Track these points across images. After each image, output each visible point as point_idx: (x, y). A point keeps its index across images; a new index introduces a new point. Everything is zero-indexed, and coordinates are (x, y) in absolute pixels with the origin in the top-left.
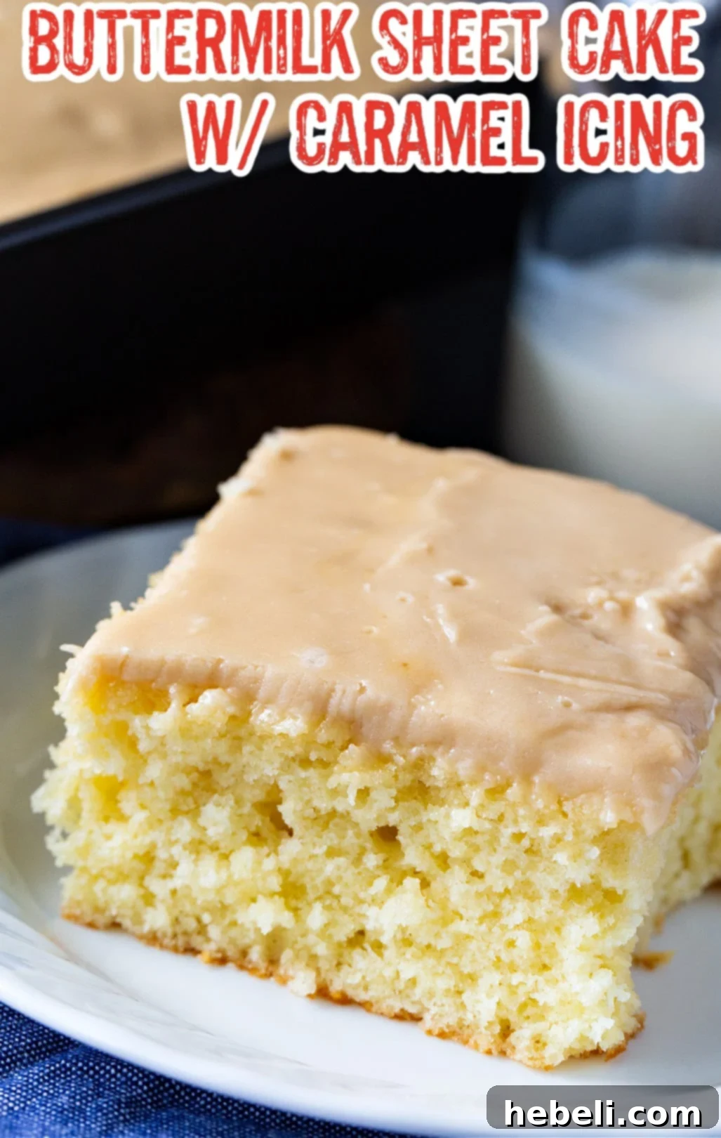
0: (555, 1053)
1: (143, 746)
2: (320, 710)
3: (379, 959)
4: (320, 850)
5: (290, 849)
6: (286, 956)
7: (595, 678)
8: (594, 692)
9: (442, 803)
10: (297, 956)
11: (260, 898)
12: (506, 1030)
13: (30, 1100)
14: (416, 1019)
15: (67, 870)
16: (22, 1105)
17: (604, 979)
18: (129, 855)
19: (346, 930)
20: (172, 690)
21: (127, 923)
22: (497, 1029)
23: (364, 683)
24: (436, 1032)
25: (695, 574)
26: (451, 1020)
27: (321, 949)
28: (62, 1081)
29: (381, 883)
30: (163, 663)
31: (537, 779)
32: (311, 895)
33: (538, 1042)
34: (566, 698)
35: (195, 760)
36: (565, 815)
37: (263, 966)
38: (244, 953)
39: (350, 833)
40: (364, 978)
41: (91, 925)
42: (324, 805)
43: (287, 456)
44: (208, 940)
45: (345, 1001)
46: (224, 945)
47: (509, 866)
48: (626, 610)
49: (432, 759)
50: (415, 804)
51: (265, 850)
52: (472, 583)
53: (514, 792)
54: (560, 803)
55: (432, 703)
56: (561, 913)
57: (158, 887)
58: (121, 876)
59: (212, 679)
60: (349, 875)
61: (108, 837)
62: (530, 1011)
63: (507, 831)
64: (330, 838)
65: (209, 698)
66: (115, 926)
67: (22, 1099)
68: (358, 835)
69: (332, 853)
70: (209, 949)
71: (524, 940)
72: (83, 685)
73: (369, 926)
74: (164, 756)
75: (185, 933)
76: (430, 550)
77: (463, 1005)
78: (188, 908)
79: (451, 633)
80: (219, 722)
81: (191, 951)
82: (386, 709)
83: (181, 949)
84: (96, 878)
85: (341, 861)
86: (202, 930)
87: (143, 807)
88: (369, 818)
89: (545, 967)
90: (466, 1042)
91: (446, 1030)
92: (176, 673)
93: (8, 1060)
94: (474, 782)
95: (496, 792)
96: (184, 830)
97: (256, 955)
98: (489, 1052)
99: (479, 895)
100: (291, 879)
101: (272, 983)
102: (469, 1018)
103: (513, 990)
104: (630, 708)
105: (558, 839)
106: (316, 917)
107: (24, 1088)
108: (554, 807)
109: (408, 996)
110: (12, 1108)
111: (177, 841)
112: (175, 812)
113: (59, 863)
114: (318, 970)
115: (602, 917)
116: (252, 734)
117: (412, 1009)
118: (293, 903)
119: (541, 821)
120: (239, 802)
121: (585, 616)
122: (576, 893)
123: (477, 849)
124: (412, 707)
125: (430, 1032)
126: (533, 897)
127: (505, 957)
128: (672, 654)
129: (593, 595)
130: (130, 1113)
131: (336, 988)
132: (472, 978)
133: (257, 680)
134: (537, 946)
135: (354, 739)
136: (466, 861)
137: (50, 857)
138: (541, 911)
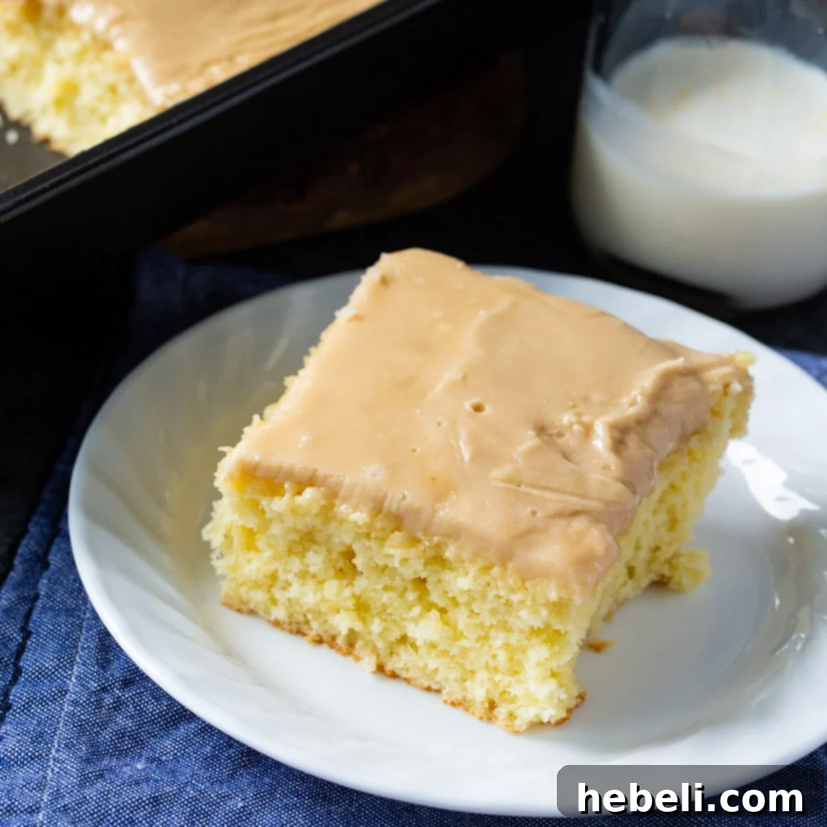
0: (520, 724)
1: (268, 516)
2: (378, 508)
3: (415, 654)
4: (379, 587)
5: (361, 584)
6: (359, 644)
7: (556, 490)
8: (555, 501)
9: (453, 569)
10: (366, 645)
11: (342, 611)
12: (492, 706)
13: (187, 748)
14: (438, 691)
15: (223, 577)
16: (182, 752)
17: (552, 684)
18: (261, 576)
19: (395, 635)
20: (286, 486)
21: (261, 612)
22: (487, 705)
23: (406, 493)
24: (449, 702)
25: (639, 399)
26: (458, 696)
27: (380, 645)
28: (209, 734)
29: (416, 610)
30: (280, 468)
31: (510, 565)
32: (374, 612)
33: (512, 716)
34: (535, 508)
35: (300, 526)
36: (526, 589)
37: (345, 647)
38: (334, 638)
39: (398, 578)
40: (405, 664)
41: (239, 611)
42: (381, 563)
43: (384, 281)
44: (311, 629)
45: (394, 676)
46: (321, 633)
47: (494, 611)
48: (588, 430)
49: (446, 545)
50: (436, 567)
51: (345, 582)
52: (488, 410)
53: (496, 571)
54: (523, 581)
55: (447, 510)
56: (525, 642)
57: (279, 595)
58: (257, 585)
59: (311, 481)
60: (396, 604)
61: (249, 561)
62: (506, 696)
63: (492, 593)
64: (386, 580)
65: (309, 493)
66: (252, 612)
67: (183, 748)
68: (403, 580)
69: (387, 588)
70: (312, 634)
71: (502, 657)
72: (231, 477)
73: (410, 634)
74: (282, 521)
75: (297, 623)
76: (464, 379)
77: (465, 689)
78: (298, 609)
79: (466, 453)
80: (315, 509)
81: (300, 632)
82: (417, 512)
83: (295, 631)
84: (242, 585)
85: (392, 594)
86: (307, 622)
87: (270, 546)
88: (409, 572)
89: (516, 672)
90: (467, 710)
91: (456, 702)
92: (289, 475)
93: (177, 717)
94: (472, 561)
95: (486, 569)
96: (295, 564)
97: (340, 641)
98: (481, 718)
99: (475, 626)
100: (361, 601)
101: (350, 659)
102: (469, 696)
103: (496, 684)
104: (575, 514)
105: (522, 602)
106: (376, 626)
107: (185, 739)
108: (520, 584)
109: (433, 678)
110: (176, 754)
111: (291, 570)
112: (290, 552)
113: (219, 572)
114: (378, 656)
115: (552, 645)
116: (335, 517)
117: (434, 687)
118: (363, 614)
119: (513, 591)
120: (329, 551)
121: (560, 435)
122: (535, 632)
123: (474, 599)
124: (434, 511)
125: (445, 702)
126: (509, 630)
127: (491, 663)
128: (612, 468)
129: (567, 418)
130: (248, 761)
131: (389, 667)
132: (473, 672)
133: (339, 485)
134: (511, 659)
135: (398, 528)
136: (468, 604)
137: (213, 569)
138: (514, 639)
